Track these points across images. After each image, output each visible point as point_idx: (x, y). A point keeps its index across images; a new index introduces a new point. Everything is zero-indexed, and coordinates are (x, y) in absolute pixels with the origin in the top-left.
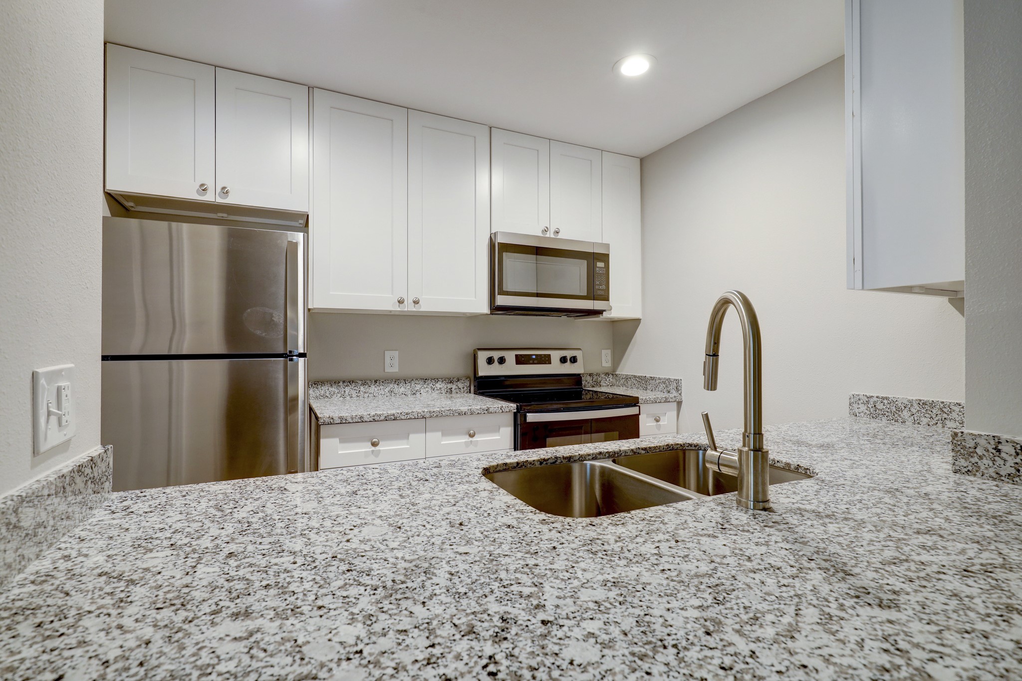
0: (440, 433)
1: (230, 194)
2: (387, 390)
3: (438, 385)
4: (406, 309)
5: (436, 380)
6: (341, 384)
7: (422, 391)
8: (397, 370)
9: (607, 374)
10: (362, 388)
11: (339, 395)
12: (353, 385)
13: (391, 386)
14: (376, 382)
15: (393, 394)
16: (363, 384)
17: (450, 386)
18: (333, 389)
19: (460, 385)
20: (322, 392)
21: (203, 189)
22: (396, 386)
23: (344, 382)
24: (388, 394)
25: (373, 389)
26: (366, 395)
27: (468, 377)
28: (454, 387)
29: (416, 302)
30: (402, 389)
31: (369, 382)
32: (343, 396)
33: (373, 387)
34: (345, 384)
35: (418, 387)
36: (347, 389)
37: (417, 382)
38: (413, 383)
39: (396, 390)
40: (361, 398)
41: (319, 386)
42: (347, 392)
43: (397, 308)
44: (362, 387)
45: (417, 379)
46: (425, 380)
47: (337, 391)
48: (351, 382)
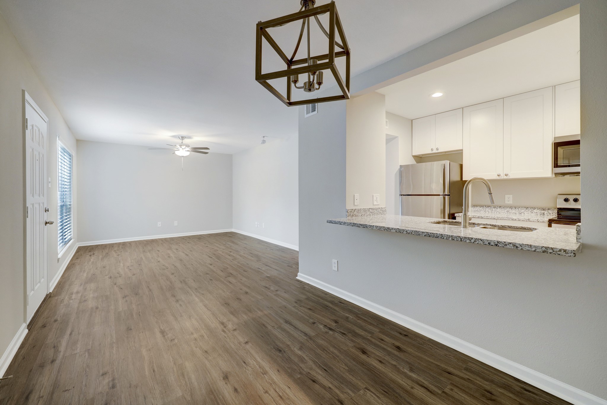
1: (439, 149)
2: (506, 211)
3: (535, 211)
4: (502, 178)
5: (535, 208)
6: (484, 207)
7: (525, 212)
8: (511, 203)
12: (490, 207)
13: (508, 209)
14: (500, 207)
15: (509, 213)
17: (543, 212)
19: (550, 212)
20: (477, 209)
21: (432, 150)
22: (510, 209)
25: (499, 209)
26: (495, 212)
27: (556, 208)
28: (546, 212)
29: (506, 175)
30: (514, 211)
31: (497, 207)
32: (485, 211)
35: (523, 211)
36: (487, 209)
37: (522, 208)
38: (520, 209)
39: (510, 211)
43: (498, 178)
44: (493, 209)
46: (527, 208)
47: (482, 209)
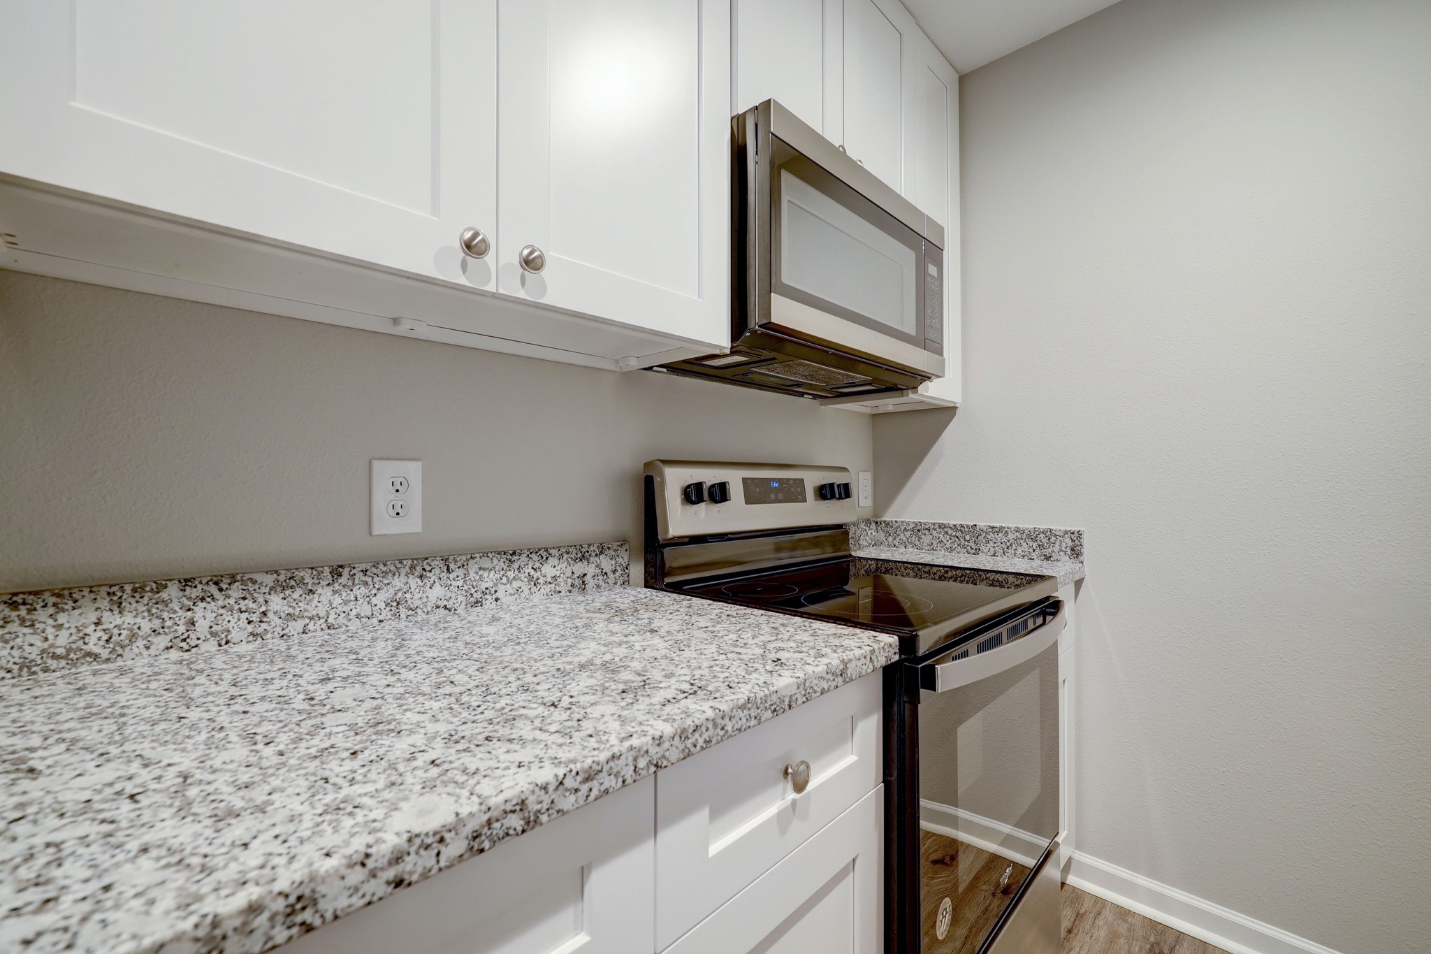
0: (704, 813)
2: (380, 600)
3: (548, 570)
4: (489, 286)
5: (542, 553)
6: (173, 591)
7: (501, 588)
8: (418, 528)
9: (868, 522)
10: (277, 603)
11: (161, 641)
12: (236, 591)
13: (398, 582)
14: (336, 572)
15: (403, 612)
16: (281, 587)
17: (579, 568)
18: (128, 619)
19: (606, 563)
20: (63, 639)
22: (414, 582)
23: (187, 582)
24: (386, 614)
25: (326, 599)
26: (295, 627)
27: (623, 541)
28: (591, 570)
29: (531, 263)
30: (437, 592)
31: (306, 575)
32: (184, 643)
33: (325, 593)
34: (195, 593)
35: (489, 579)
36: (204, 616)
37: (486, 563)
38: (473, 566)
39: (415, 599)
40: (274, 643)
41: (42, 615)
42: (202, 626)
43: (453, 272)
44: (274, 600)
45: (485, 554)
46: (510, 555)
47: (146, 626)
48: (222, 580)
